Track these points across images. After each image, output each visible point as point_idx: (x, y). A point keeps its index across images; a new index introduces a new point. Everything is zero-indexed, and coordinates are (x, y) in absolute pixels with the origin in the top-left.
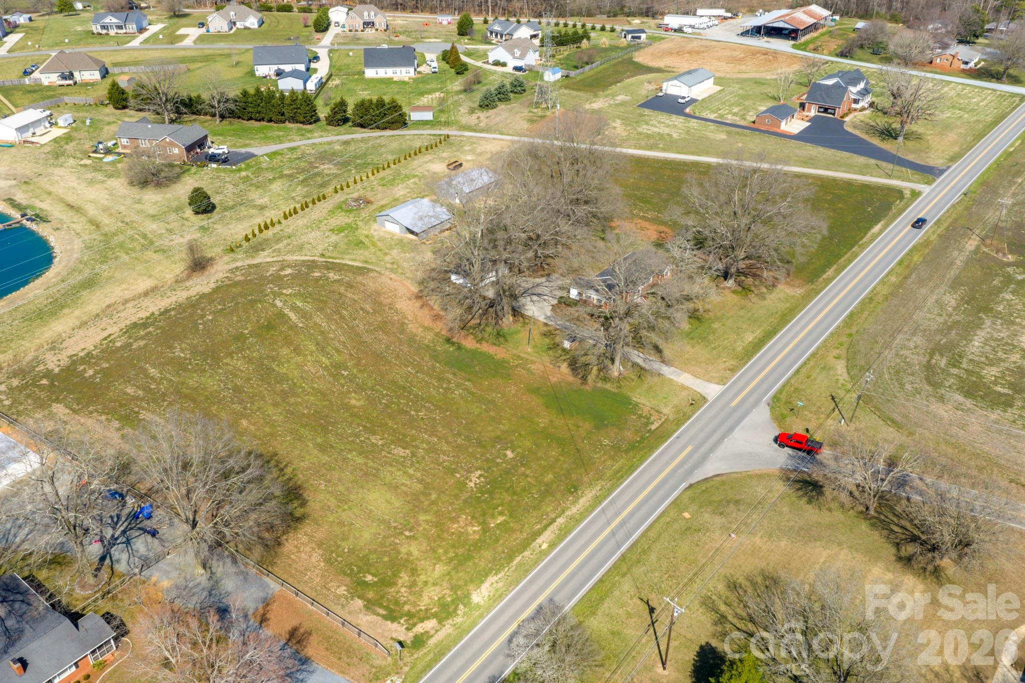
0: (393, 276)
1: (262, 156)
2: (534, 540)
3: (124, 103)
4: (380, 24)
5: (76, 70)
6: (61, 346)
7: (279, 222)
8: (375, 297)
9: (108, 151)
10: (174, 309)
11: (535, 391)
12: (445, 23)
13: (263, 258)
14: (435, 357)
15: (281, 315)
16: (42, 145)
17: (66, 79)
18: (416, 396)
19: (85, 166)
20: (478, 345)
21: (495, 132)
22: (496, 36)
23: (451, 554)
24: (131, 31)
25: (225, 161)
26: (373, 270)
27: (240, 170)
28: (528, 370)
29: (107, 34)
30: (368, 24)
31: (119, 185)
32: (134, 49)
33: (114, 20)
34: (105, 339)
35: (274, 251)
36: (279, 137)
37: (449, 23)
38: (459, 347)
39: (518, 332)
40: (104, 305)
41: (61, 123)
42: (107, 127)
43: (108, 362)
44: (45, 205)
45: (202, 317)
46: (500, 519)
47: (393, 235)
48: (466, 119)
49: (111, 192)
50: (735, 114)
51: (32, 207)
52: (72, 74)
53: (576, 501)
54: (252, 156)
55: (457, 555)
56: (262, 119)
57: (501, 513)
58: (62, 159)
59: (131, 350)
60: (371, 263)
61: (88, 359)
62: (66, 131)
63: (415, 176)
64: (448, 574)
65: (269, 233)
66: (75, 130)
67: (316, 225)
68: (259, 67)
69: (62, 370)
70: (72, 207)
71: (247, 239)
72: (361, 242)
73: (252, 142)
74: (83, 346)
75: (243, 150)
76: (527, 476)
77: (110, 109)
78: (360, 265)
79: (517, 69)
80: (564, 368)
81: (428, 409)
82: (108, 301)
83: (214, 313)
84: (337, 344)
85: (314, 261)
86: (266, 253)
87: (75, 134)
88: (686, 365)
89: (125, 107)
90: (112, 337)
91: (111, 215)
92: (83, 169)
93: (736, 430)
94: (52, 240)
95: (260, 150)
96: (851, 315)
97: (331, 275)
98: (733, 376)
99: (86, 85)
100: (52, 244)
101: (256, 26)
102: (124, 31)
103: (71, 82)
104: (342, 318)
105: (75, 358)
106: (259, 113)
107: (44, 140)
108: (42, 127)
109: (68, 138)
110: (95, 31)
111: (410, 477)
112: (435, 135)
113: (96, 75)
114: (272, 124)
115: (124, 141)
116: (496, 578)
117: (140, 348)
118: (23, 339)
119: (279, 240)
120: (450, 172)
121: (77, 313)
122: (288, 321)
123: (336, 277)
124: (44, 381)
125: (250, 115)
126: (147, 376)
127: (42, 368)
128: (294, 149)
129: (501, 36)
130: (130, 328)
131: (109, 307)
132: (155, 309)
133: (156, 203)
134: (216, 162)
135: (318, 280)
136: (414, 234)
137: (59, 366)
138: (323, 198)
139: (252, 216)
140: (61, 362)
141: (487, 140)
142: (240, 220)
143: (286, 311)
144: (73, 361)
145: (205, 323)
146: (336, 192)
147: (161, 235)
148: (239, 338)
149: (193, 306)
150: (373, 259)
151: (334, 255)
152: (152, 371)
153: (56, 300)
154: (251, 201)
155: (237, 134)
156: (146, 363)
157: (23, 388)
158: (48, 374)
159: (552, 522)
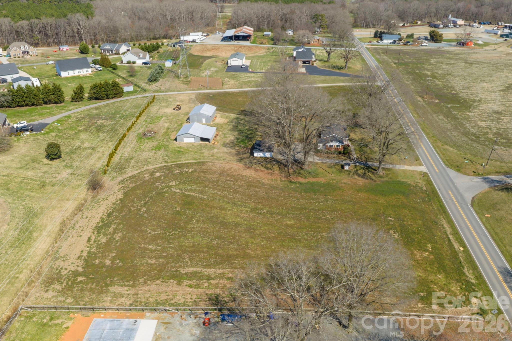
0: (220, 162)
1: (53, 123)
4: (33, 52)
6: (61, 255)
7: (116, 153)
8: (225, 172)
10: (113, 211)
11: (361, 190)
12: (65, 50)
13: (130, 172)
14: (295, 190)
15: (185, 196)
18: (314, 210)
20: (307, 180)
21: (175, 91)
22: (108, 52)
23: (435, 269)
25: (32, 130)
26: (206, 162)
27: (47, 133)
28: (344, 183)
30: (26, 53)
34: (89, 241)
35: (133, 167)
36: (48, 112)
37: (67, 50)
39: (317, 169)
40: (58, 224)
43: (112, 252)
45: (139, 210)
46: (430, 246)
47: (192, 144)
48: (151, 88)
53: (443, 227)
54: (46, 124)
55: (437, 268)
56: (27, 105)
57: (426, 243)
59: (117, 241)
60: (199, 159)
61: (92, 255)
63: (162, 117)
64: (447, 276)
65: (117, 159)
67: (140, 149)
69: (84, 268)
71: (108, 165)
72: (179, 151)
73: (34, 118)
74: (79, 250)
75: (36, 122)
76: (412, 225)
78: (195, 161)
79: (144, 63)
80: (356, 177)
81: (328, 214)
82: (58, 221)
83: (144, 206)
84: (240, 200)
85: (165, 166)
86: (129, 169)
88: (400, 163)
90: (93, 238)
93: (453, 180)
95: (47, 120)
96: (423, 130)
97: (185, 169)
98: (421, 161)
104: (224, 187)
105: (83, 258)
106: (24, 101)
112: (144, 97)
114: (33, 107)
116: (466, 269)
117: (122, 239)
118: (25, 260)
119: (128, 161)
120: (177, 112)
121: (44, 233)
122: (195, 197)
123: (191, 170)
124: (80, 279)
125: (16, 103)
126: (151, 250)
127: (66, 272)
128: (69, 117)
129: (112, 51)
130: (99, 229)
131: (63, 224)
132: (100, 215)
133: (12, 161)
134: (27, 130)
135: (182, 174)
136: (208, 140)
137: (78, 266)
138: (125, 135)
139: (91, 154)
140: (76, 264)
141: (176, 95)
142: (87, 157)
143: (186, 193)
144: (85, 260)
145: (145, 212)
146: (128, 132)
147: (43, 176)
148: (178, 213)
149: (123, 207)
150: (198, 157)
151: (173, 160)
152: (150, 247)
153: (21, 229)
154: (80, 147)
155: (21, 116)
156: (141, 244)
157: (70, 288)
158: (76, 274)
159: (449, 239)
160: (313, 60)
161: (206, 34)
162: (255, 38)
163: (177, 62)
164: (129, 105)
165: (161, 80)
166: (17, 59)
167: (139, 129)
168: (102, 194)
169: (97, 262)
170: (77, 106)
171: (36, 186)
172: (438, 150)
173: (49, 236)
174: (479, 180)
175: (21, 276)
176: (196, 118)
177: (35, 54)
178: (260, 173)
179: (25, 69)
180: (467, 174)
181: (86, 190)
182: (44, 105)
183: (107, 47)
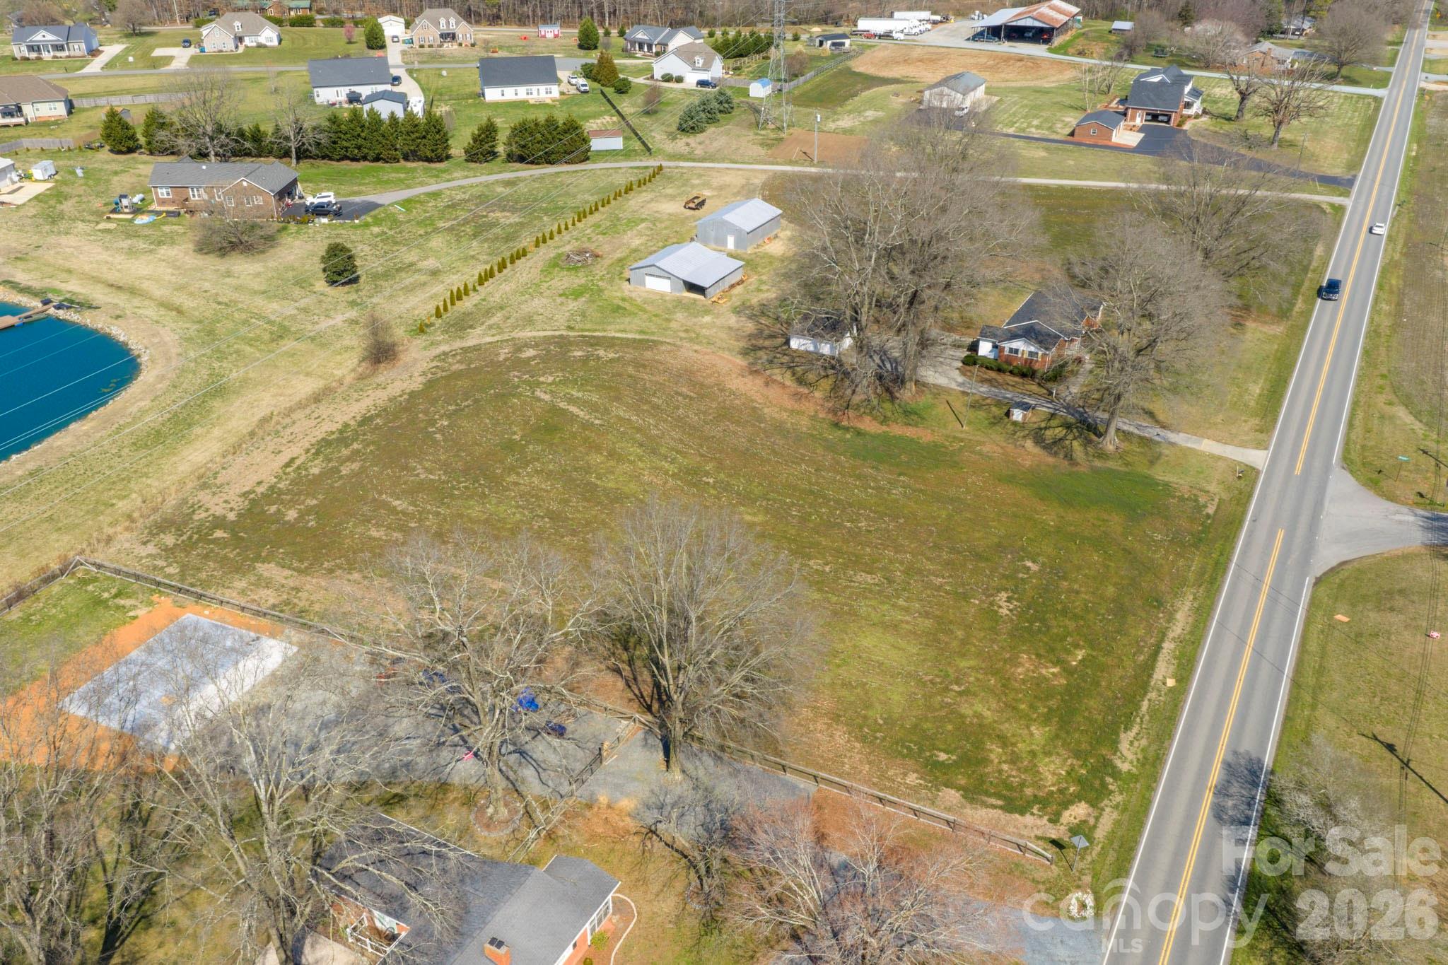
0: (696, 347)
1: (392, 204)
2: (1150, 676)
3: (131, 144)
4: (464, 36)
5: (26, 102)
6: (218, 482)
7: (475, 290)
8: (687, 375)
9: (137, 210)
10: (378, 415)
11: (1011, 480)
12: (550, 36)
13: (475, 337)
14: (830, 447)
15: (554, 410)
16: (18, 207)
17: (11, 115)
18: (837, 501)
19: (108, 231)
20: (884, 428)
21: (723, 160)
22: (641, 47)
23: (1042, 710)
24: (77, 53)
25: (337, 214)
26: (662, 343)
27: (367, 225)
28: (980, 453)
29: (39, 59)
30: (449, 36)
31: (182, 253)
32: (95, 76)
33: (50, 37)
34: (288, 465)
35: (490, 327)
36: (401, 180)
37: (556, 36)
38: (859, 433)
39: (933, 406)
40: (256, 419)
41: (37, 173)
42: (116, 179)
43: (314, 498)
44: (73, 287)
45: (432, 422)
46: (1080, 654)
47: (662, 295)
48: (670, 147)
49: (173, 264)
50: (1037, 127)
51: (57, 292)
52: (19, 109)
53: (1171, 618)
54: (375, 206)
55: (1050, 709)
56: (365, 158)
57: (1077, 646)
58: (63, 225)
59: (341, 478)
60: (653, 333)
61: (273, 494)
62: (49, 185)
63: (643, 220)
64: (1057, 736)
65: (467, 304)
66: (65, 183)
67: (533, 289)
68: (322, 91)
69: (239, 515)
70: (119, 288)
71: (438, 315)
72: (619, 307)
73: (363, 188)
74: (256, 479)
75: (357, 199)
76: (1077, 592)
77: (105, 154)
78: (638, 337)
79: (702, 83)
80: (1029, 444)
81: (867, 518)
82: (260, 413)
83: (449, 416)
84: (672, 443)
85: (561, 336)
86: (479, 330)
87: (65, 189)
88: (1197, 429)
89: (130, 150)
90: (298, 462)
91: (192, 294)
92: (108, 237)
93: (1326, 504)
94: (118, 332)
95: (385, 198)
96: (1366, 352)
97: (601, 352)
98: (1270, 437)
99: (44, 124)
100: (122, 339)
101: (275, 43)
102: (66, 53)
103: (21, 120)
104: (656, 407)
105: (252, 496)
106: (359, 148)
107: (20, 198)
108: (8, 181)
109: (57, 195)
110: (17, 55)
111: (906, 610)
112: (638, 168)
113: (60, 110)
114: (379, 164)
115: (163, 193)
116: (1131, 734)
117: (354, 474)
118: (146, 475)
119: (488, 313)
120: (692, 212)
121: (217, 432)
122: (574, 418)
123: (611, 355)
124: (219, 534)
125: (343, 152)
126: (394, 511)
127: (204, 515)
128: (435, 195)
129: (650, 47)
130: (323, 447)
131: (265, 420)
132: (346, 418)
133: (258, 275)
134: (325, 214)
135: (585, 361)
136: (700, 290)
137: (232, 509)
138: (522, 254)
139: (424, 284)
140: (233, 504)
141: (718, 170)
142: (410, 290)
143: (563, 405)
144: (253, 501)
145: (442, 430)
146: (537, 246)
147: (293, 317)
148: (510, 446)
149: (406, 409)
150: (653, 328)
151: (588, 326)
152: (397, 503)
153: (176, 415)
154: (412, 264)
155: (333, 180)
156: (380, 493)
157: (188, 547)
158: (219, 522)
159: (1158, 649)
160: (1192, 111)
161: (938, 18)
162: (1076, 37)
163: (787, 87)
164: (586, 183)
165: (711, 130)
166: (427, 50)
167: (566, 244)
168: (385, 374)
169: (273, 509)
170: (471, 174)
171: (266, 337)
172: (1360, 414)
173: (221, 440)
174: (1412, 518)
175: (120, 504)
176: (713, 234)
177: (470, 41)
178: (773, 392)
179: (422, 76)
180: (1392, 498)
181: (356, 361)
182: (403, 162)
183: (641, 35)
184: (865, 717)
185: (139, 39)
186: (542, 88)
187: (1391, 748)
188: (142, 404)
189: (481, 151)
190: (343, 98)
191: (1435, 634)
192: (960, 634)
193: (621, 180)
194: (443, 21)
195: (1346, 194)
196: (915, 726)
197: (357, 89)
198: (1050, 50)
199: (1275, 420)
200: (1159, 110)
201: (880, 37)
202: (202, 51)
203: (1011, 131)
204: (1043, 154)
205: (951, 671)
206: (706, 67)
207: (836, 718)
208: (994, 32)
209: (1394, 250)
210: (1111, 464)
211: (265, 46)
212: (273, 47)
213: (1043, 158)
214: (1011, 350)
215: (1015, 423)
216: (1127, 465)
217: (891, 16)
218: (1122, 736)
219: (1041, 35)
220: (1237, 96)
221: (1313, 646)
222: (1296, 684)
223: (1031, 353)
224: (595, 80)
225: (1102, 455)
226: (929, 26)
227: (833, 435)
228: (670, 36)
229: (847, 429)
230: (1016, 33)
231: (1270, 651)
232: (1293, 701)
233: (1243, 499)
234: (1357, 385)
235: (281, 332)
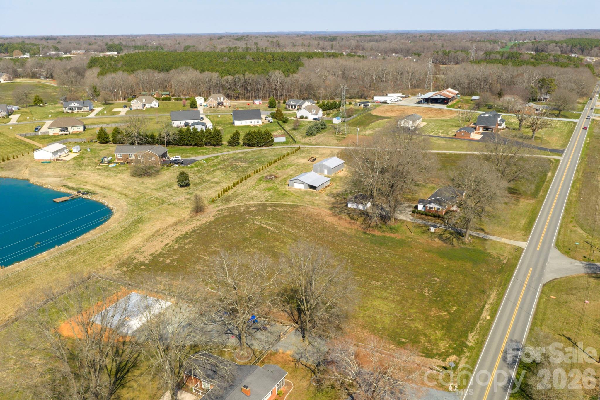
0: (313, 207)
1: (201, 160)
2: (480, 316)
3: (107, 140)
4: (226, 104)
5: (70, 126)
6: (141, 251)
7: (232, 188)
8: (310, 216)
9: (109, 162)
10: (198, 229)
11: (430, 251)
12: (258, 103)
13: (232, 204)
14: (362, 240)
15: (261, 228)
16: (67, 161)
17: (64, 131)
18: (365, 258)
19: (99, 169)
20: (383, 234)
21: (323, 145)
22: (292, 107)
23: (440, 326)
24: (86, 110)
25: (182, 163)
26: (301, 206)
27: (192, 167)
28: (418, 242)
29: (72, 112)
30: (220, 104)
31: (126, 176)
32: (93, 118)
33: (77, 105)
34: (166, 245)
35: (238, 201)
36: (204, 152)
37: (260, 104)
38: (373, 236)
39: (401, 227)
40: (154, 231)
41: (74, 150)
42: (101, 152)
43: (176, 255)
44: (88, 187)
45: (218, 232)
46: (455, 308)
47: (300, 190)
48: (303, 141)
49: (123, 180)
50: (442, 133)
51: (83, 189)
52: (67, 129)
53: (489, 297)
54: (196, 161)
55: (443, 326)
56: (191, 145)
57: (453, 306)
58: (83, 167)
59: (185, 249)
60: (297, 203)
61: (161, 255)
62: (78, 154)
63: (293, 165)
64: (445, 334)
65: (229, 193)
66: (83, 153)
67: (254, 188)
68: (175, 122)
69: (149, 261)
70: (104, 188)
71: (219, 197)
72: (285, 194)
73: (190, 155)
74: (155, 250)
75: (189, 158)
76: (454, 288)
77: (97, 144)
78: (292, 204)
79: (314, 119)
80: (437, 240)
81: (376, 263)
82: (156, 229)
83: (223, 230)
84: (304, 238)
85: (264, 204)
86: (234, 202)
87: (83, 155)
88: (500, 235)
89: (107, 142)
90: (170, 244)
91: (130, 190)
92: (99, 171)
93: (549, 260)
94: (105, 202)
95: (199, 158)
96: (566, 209)
97: (278, 209)
98: (528, 238)
99: (75, 134)
100: (106, 204)
101: (157, 106)
102: (82, 110)
103: (67, 133)
104: (299, 227)
105: (154, 255)
106: (189, 141)
107: (68, 158)
108: (64, 153)
109: (81, 157)
110: (65, 111)
111: (390, 293)
112: (291, 148)
113: (81, 129)
114: (196, 147)
115: (119, 156)
116: (473, 334)
117: (190, 248)
118: (116, 248)
119: (237, 196)
120: (311, 162)
121: (140, 235)
122: (268, 230)
123: (282, 210)
124: (142, 267)
125: (183, 142)
126: (205, 260)
127: (137, 261)
128: (217, 157)
129: (295, 107)
130: (178, 239)
131: (157, 231)
132: (186, 230)
133: (153, 183)
134: (177, 164)
135: (272, 212)
136: (314, 187)
137: (147, 259)
138: (250, 176)
139: (214, 187)
140: (147, 258)
141: (321, 148)
142: (208, 188)
143: (264, 226)
144: (154, 257)
145: (221, 234)
146: (254, 174)
147: (166, 197)
148: (246, 239)
149: (208, 227)
150: (297, 201)
151: (274, 200)
152: (205, 257)
153: (126, 229)
154: (209, 180)
155: (179, 152)
156: (199, 254)
157: (131, 271)
158: (142, 264)
159: (484, 307)
160: (501, 127)
161: (404, 96)
162: (458, 102)
163: (346, 120)
164: (272, 153)
165: (318, 135)
166: (212, 108)
167: (265, 173)
168: (200, 216)
169: (161, 259)
170: (230, 150)
171: (157, 204)
172: (563, 230)
173: (142, 237)
174: (581, 265)
175: (107, 258)
176: (319, 169)
177: (228, 105)
178: (342, 222)
179: (211, 117)
180: (574, 258)
181: (189, 212)
182: (205, 146)
183: (292, 103)
184: (375, 327)
185: (108, 106)
186: (256, 121)
187: (569, 339)
188: (114, 225)
189: (234, 142)
190: (183, 124)
191: (587, 302)
192: (410, 301)
193: (285, 152)
194: (219, 98)
195: (561, 156)
196: (393, 330)
197: (188, 121)
198: (447, 107)
199: (530, 232)
200: (488, 126)
201: (382, 103)
202: (131, 109)
203: (432, 134)
204: (443, 142)
205: (407, 313)
206: (316, 113)
207: (365, 327)
208: (426, 100)
209: (578, 175)
210: (467, 246)
211: (153, 108)
212: (156, 108)
213: (444, 144)
214: (430, 207)
215: (432, 233)
216: (474, 246)
217: (387, 95)
218: (470, 334)
219: (444, 101)
220: (519, 122)
221: (541, 306)
222: (535, 318)
223: (438, 209)
224: (275, 118)
225: (464, 243)
226: (401, 99)
227: (364, 236)
228: (303, 103)
229: (369, 234)
230: (434, 101)
231: (525, 307)
232: (534, 324)
233: (517, 258)
234: (562, 220)
235: (163, 202)
